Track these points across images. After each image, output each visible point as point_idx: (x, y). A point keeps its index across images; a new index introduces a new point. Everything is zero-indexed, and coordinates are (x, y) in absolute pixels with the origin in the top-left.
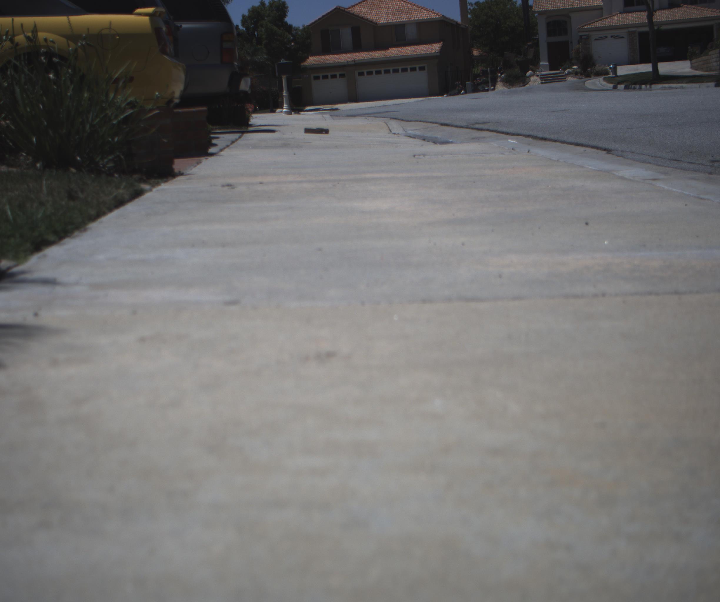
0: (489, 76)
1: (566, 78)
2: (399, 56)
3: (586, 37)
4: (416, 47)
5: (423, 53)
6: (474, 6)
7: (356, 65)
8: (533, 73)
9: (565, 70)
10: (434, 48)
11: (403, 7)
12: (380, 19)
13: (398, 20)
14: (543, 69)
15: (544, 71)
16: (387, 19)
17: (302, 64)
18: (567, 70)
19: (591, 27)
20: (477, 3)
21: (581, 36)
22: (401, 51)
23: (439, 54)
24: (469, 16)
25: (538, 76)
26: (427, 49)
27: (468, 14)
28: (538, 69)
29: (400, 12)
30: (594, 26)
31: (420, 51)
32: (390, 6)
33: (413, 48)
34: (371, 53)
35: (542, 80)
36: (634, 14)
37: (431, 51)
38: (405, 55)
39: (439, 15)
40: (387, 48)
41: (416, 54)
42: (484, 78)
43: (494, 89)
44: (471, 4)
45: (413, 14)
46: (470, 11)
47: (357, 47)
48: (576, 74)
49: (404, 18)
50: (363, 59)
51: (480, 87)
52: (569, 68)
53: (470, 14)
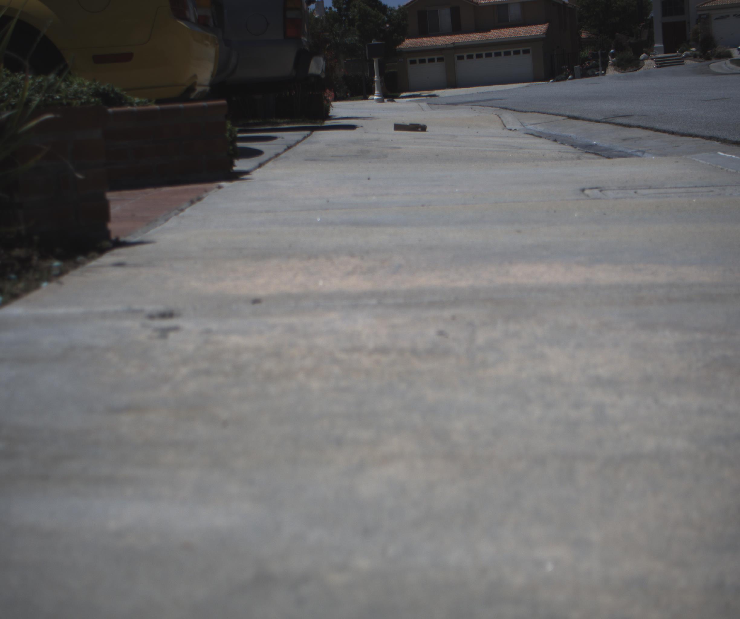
0: (599, 60)
1: (683, 62)
2: (501, 38)
4: (520, 29)
5: (527, 35)
7: (456, 48)
8: (647, 56)
9: (682, 52)
10: (540, 30)
14: (657, 52)
15: (658, 54)
17: (397, 47)
18: (685, 53)
22: (504, 33)
23: (544, 36)
25: (652, 59)
26: (532, 30)
28: (652, 51)
31: (525, 33)
33: (517, 29)
34: (471, 35)
35: (657, 64)
37: (536, 33)
38: (508, 38)
40: (488, 30)
41: (520, 36)
42: (594, 62)
43: (604, 74)
47: (457, 29)
48: (695, 56)
50: (463, 42)
51: (589, 72)
52: (687, 51)
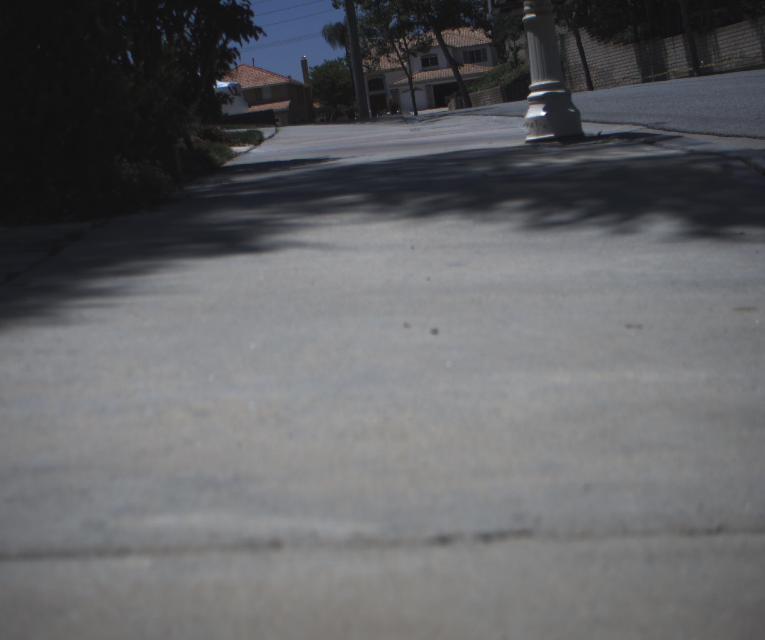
3: (395, 91)
6: (314, 70)
11: (260, 75)
12: (243, 85)
13: (257, 85)
16: (248, 85)
19: (398, 83)
20: (316, 68)
21: (392, 90)
24: (310, 78)
27: (310, 76)
29: (258, 79)
30: (401, 82)
32: (250, 74)
36: (430, 72)
39: (287, 80)
44: (311, 68)
45: (268, 80)
46: (311, 74)
49: (261, 84)
53: (311, 76)
